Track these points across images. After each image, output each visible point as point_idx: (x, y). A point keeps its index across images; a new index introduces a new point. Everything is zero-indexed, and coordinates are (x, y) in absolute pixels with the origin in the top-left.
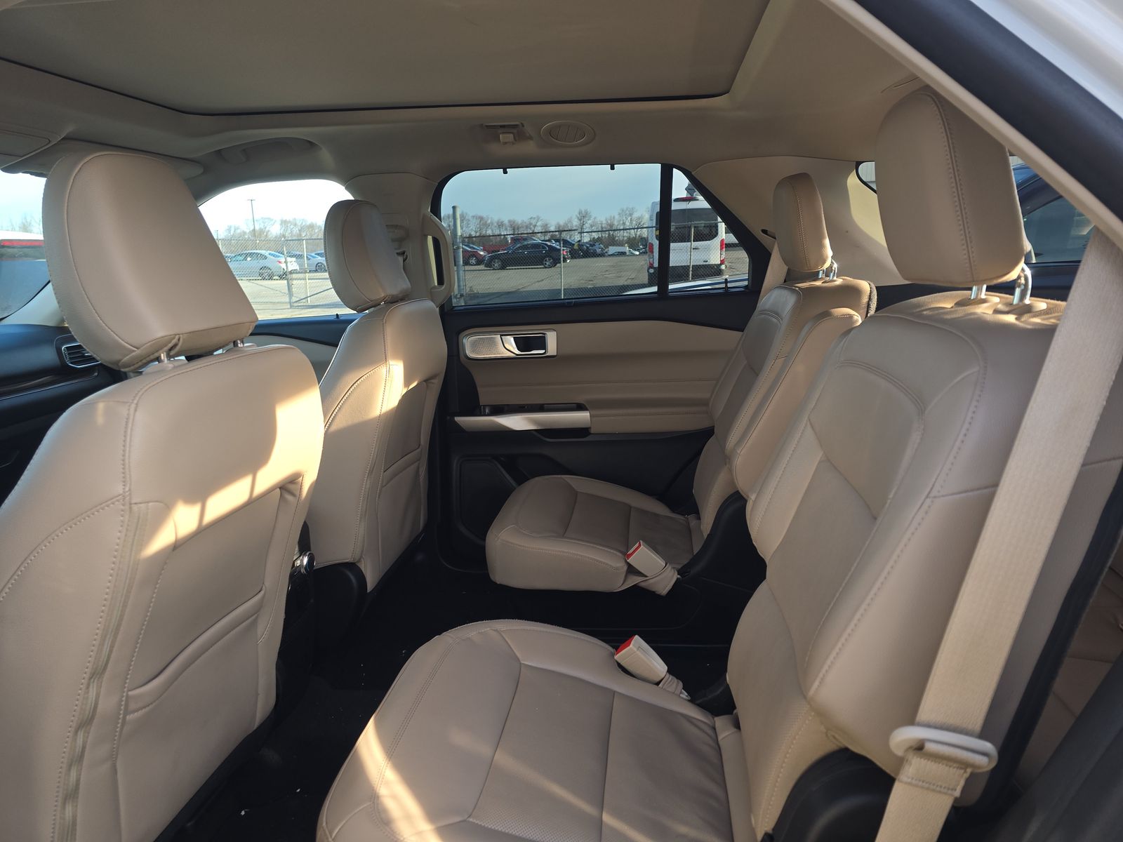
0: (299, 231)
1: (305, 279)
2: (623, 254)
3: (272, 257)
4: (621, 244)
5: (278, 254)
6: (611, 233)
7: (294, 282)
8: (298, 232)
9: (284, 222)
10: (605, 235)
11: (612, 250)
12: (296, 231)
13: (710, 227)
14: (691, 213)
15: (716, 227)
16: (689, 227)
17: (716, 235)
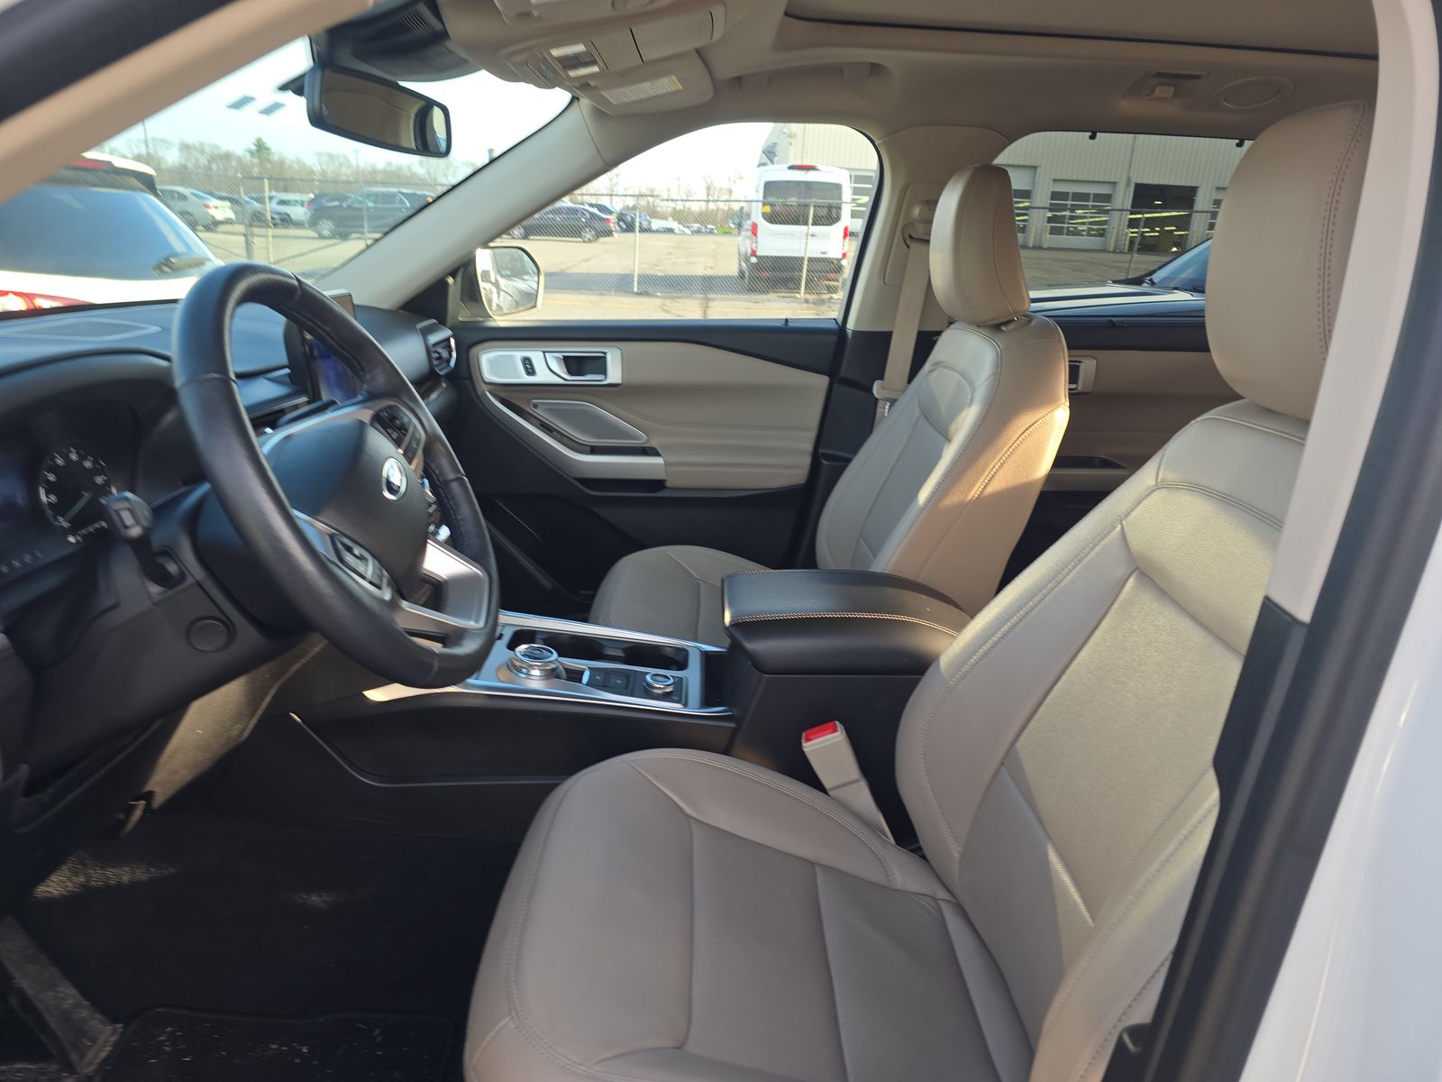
0: (209, 161)
1: (266, 236)
2: (670, 231)
3: (195, 198)
4: (663, 217)
5: (202, 194)
6: (651, 199)
7: (256, 240)
8: (207, 163)
9: (185, 147)
10: (643, 202)
11: (656, 224)
12: (203, 161)
13: (830, 207)
14: (808, 186)
15: (839, 208)
16: (807, 206)
17: (838, 219)
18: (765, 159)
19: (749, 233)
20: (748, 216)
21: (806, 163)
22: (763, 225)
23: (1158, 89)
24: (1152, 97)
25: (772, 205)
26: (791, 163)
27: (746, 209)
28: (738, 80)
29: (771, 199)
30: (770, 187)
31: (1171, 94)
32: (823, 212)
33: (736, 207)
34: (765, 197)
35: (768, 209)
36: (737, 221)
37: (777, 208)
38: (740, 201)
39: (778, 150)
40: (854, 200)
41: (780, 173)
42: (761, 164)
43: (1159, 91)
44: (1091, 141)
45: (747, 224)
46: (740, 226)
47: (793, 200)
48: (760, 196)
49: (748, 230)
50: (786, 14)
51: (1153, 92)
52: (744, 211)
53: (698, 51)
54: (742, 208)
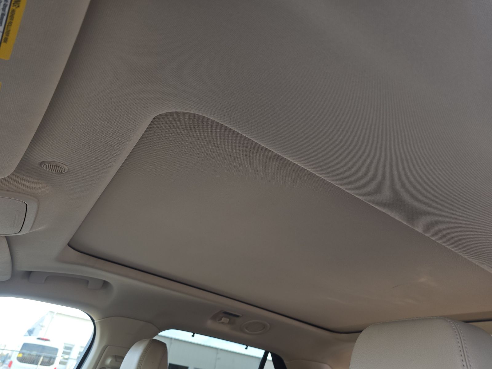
13: (51, 358)
14: (43, 348)
15: (54, 359)
16: (40, 356)
17: (53, 364)
18: (27, 334)
19: (7, 366)
20: (10, 357)
21: (45, 337)
22: (16, 363)
23: (223, 319)
24: (221, 321)
25: (23, 354)
26: (39, 337)
27: (10, 354)
28: (29, 274)
29: (24, 351)
30: (25, 346)
31: (227, 322)
32: (47, 360)
33: (5, 353)
34: (22, 349)
35: (21, 355)
36: (3, 359)
37: (25, 356)
38: (8, 350)
39: (35, 332)
40: (62, 356)
41: (32, 340)
42: (25, 336)
43: (223, 320)
44: (193, 337)
45: (8, 361)
46: (3, 362)
47: (34, 353)
48: (19, 349)
49: (6, 364)
50: (69, 245)
51: (221, 319)
52: (9, 355)
53: (7, 238)
54: (8, 354)
